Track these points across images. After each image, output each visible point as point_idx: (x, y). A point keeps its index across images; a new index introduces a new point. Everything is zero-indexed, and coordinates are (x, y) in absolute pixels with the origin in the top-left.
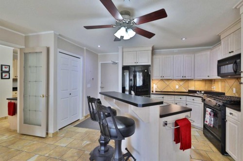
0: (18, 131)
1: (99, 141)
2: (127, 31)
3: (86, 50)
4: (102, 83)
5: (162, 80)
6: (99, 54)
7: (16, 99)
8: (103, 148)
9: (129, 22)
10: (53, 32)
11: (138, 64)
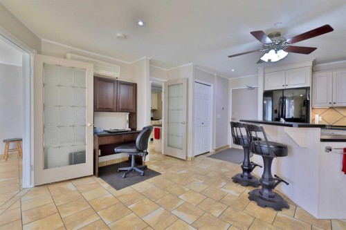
0: (163, 153)
1: (242, 167)
2: (276, 53)
3: (217, 76)
4: (233, 113)
5: (331, 108)
6: (230, 79)
7: (161, 126)
8: (246, 174)
9: (281, 43)
10: (191, 64)
11: (287, 87)
